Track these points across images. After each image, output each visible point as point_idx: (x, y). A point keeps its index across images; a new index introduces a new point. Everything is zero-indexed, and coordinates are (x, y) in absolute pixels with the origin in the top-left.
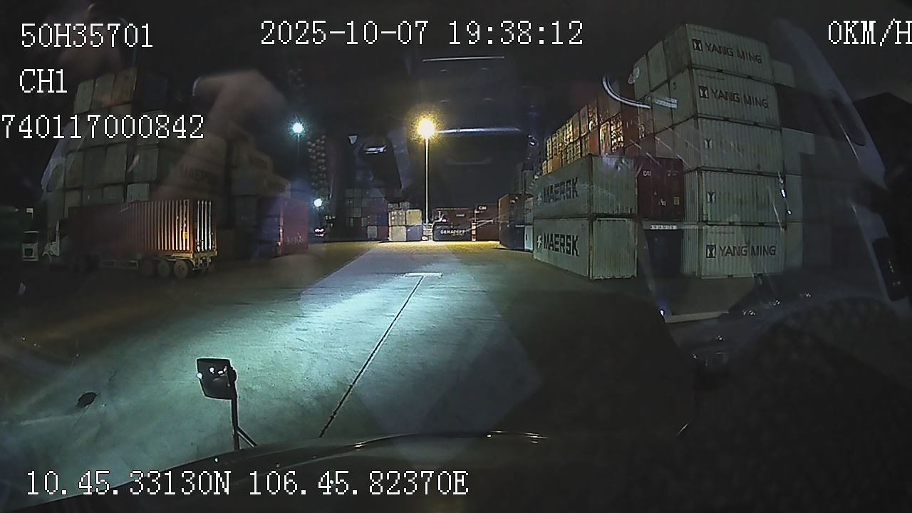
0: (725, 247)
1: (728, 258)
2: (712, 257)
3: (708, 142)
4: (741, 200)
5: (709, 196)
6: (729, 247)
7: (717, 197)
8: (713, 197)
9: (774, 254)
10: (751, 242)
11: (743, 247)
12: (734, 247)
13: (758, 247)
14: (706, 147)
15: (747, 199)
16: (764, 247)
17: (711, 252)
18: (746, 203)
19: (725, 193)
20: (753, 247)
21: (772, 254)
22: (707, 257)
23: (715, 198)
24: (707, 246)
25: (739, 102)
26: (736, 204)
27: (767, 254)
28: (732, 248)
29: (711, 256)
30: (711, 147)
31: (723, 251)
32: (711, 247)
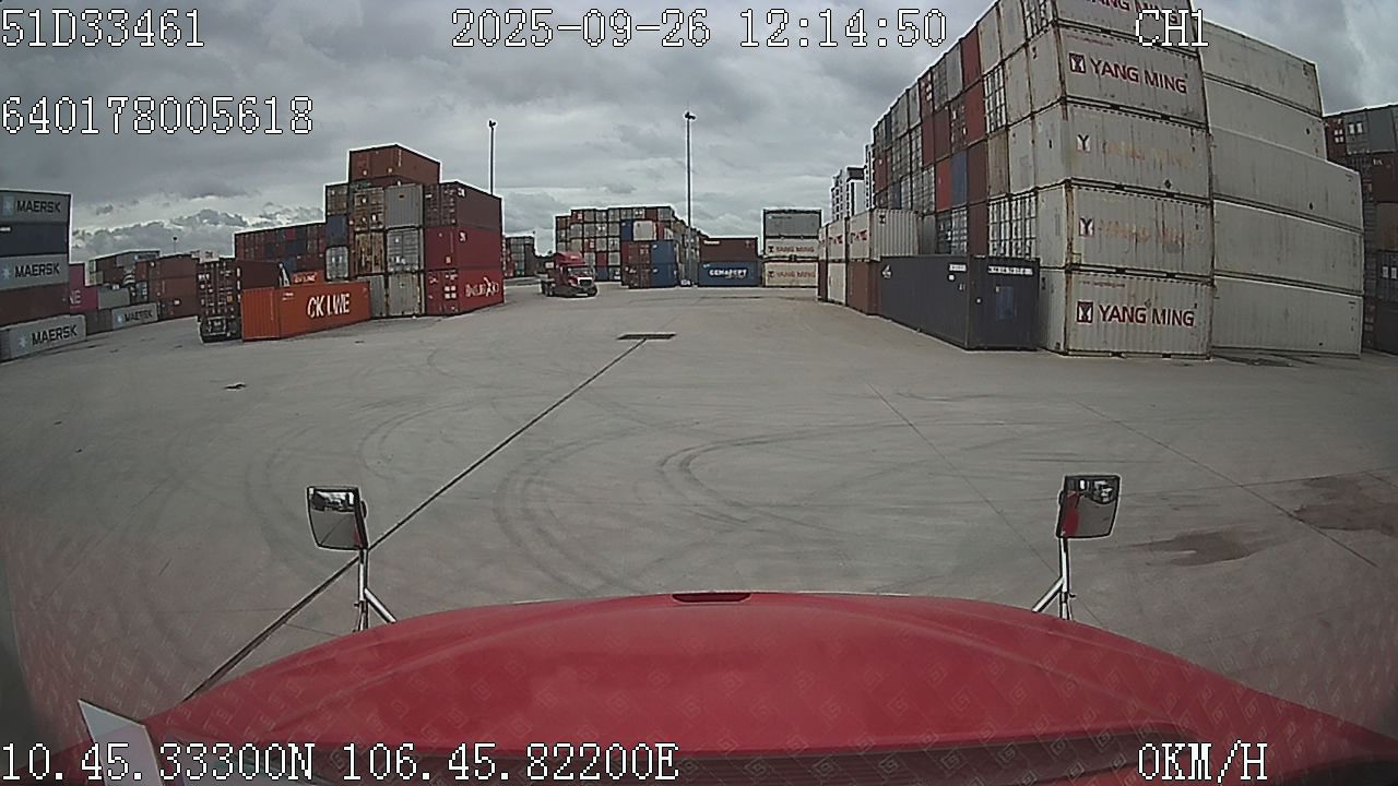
0: (1109, 307)
1: (1113, 326)
2: (1087, 321)
3: (1084, 141)
4: (1136, 234)
5: (1083, 225)
6: (1115, 308)
7: (1096, 229)
8: (1091, 225)
9: (1191, 325)
10: (1153, 302)
11: (1139, 309)
12: (1125, 309)
13: (1164, 311)
14: (1080, 148)
15: (1147, 234)
16: (1174, 312)
17: (1085, 314)
18: (1146, 240)
19: (1110, 223)
20: (1155, 311)
21: (1187, 324)
22: (1079, 321)
23: (1093, 229)
24: (1079, 303)
25: (1137, 80)
26: (1127, 241)
27: (1180, 324)
28: (1120, 311)
29: (1085, 319)
30: (1088, 150)
31: (1105, 313)
32: (1086, 306)
